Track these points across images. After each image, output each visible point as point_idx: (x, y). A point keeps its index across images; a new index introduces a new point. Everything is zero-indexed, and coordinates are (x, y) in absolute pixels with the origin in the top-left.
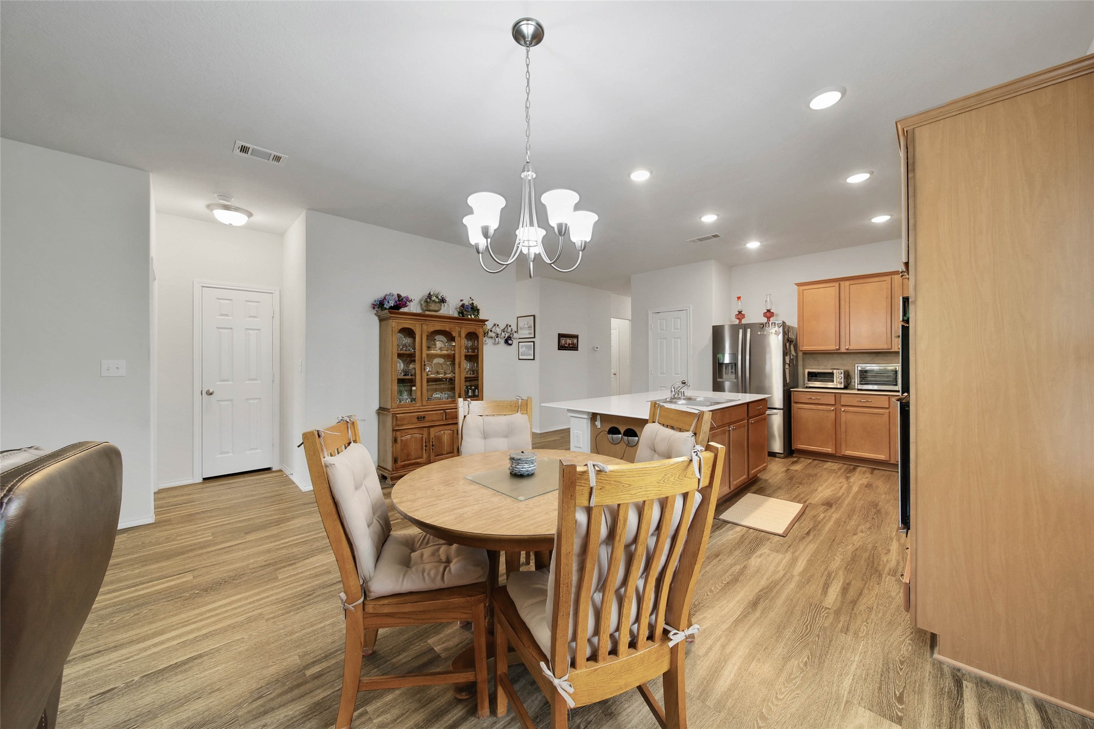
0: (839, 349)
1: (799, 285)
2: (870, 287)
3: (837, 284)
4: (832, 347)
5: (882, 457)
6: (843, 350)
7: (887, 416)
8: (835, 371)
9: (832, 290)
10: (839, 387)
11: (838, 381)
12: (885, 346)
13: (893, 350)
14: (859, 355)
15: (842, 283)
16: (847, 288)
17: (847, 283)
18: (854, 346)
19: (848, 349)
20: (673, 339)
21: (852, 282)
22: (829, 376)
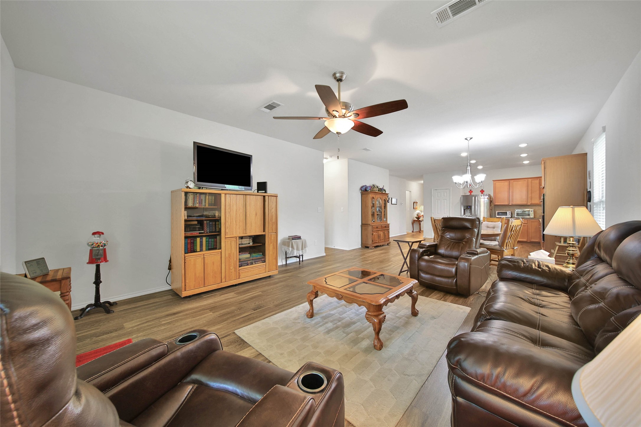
0: (509, 204)
1: (493, 181)
2: (521, 182)
3: (508, 181)
4: (506, 203)
5: (525, 240)
6: (510, 204)
7: (527, 226)
8: (508, 212)
9: (506, 183)
10: (509, 217)
11: (509, 215)
12: (525, 203)
13: (528, 204)
14: (515, 206)
15: (510, 181)
16: (512, 182)
17: (512, 181)
18: (514, 203)
19: (512, 204)
20: (443, 200)
21: (514, 181)
22: (505, 214)
